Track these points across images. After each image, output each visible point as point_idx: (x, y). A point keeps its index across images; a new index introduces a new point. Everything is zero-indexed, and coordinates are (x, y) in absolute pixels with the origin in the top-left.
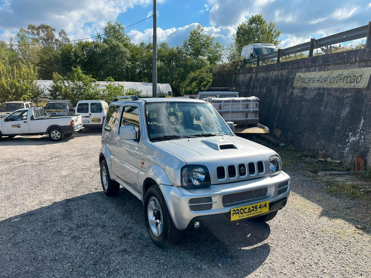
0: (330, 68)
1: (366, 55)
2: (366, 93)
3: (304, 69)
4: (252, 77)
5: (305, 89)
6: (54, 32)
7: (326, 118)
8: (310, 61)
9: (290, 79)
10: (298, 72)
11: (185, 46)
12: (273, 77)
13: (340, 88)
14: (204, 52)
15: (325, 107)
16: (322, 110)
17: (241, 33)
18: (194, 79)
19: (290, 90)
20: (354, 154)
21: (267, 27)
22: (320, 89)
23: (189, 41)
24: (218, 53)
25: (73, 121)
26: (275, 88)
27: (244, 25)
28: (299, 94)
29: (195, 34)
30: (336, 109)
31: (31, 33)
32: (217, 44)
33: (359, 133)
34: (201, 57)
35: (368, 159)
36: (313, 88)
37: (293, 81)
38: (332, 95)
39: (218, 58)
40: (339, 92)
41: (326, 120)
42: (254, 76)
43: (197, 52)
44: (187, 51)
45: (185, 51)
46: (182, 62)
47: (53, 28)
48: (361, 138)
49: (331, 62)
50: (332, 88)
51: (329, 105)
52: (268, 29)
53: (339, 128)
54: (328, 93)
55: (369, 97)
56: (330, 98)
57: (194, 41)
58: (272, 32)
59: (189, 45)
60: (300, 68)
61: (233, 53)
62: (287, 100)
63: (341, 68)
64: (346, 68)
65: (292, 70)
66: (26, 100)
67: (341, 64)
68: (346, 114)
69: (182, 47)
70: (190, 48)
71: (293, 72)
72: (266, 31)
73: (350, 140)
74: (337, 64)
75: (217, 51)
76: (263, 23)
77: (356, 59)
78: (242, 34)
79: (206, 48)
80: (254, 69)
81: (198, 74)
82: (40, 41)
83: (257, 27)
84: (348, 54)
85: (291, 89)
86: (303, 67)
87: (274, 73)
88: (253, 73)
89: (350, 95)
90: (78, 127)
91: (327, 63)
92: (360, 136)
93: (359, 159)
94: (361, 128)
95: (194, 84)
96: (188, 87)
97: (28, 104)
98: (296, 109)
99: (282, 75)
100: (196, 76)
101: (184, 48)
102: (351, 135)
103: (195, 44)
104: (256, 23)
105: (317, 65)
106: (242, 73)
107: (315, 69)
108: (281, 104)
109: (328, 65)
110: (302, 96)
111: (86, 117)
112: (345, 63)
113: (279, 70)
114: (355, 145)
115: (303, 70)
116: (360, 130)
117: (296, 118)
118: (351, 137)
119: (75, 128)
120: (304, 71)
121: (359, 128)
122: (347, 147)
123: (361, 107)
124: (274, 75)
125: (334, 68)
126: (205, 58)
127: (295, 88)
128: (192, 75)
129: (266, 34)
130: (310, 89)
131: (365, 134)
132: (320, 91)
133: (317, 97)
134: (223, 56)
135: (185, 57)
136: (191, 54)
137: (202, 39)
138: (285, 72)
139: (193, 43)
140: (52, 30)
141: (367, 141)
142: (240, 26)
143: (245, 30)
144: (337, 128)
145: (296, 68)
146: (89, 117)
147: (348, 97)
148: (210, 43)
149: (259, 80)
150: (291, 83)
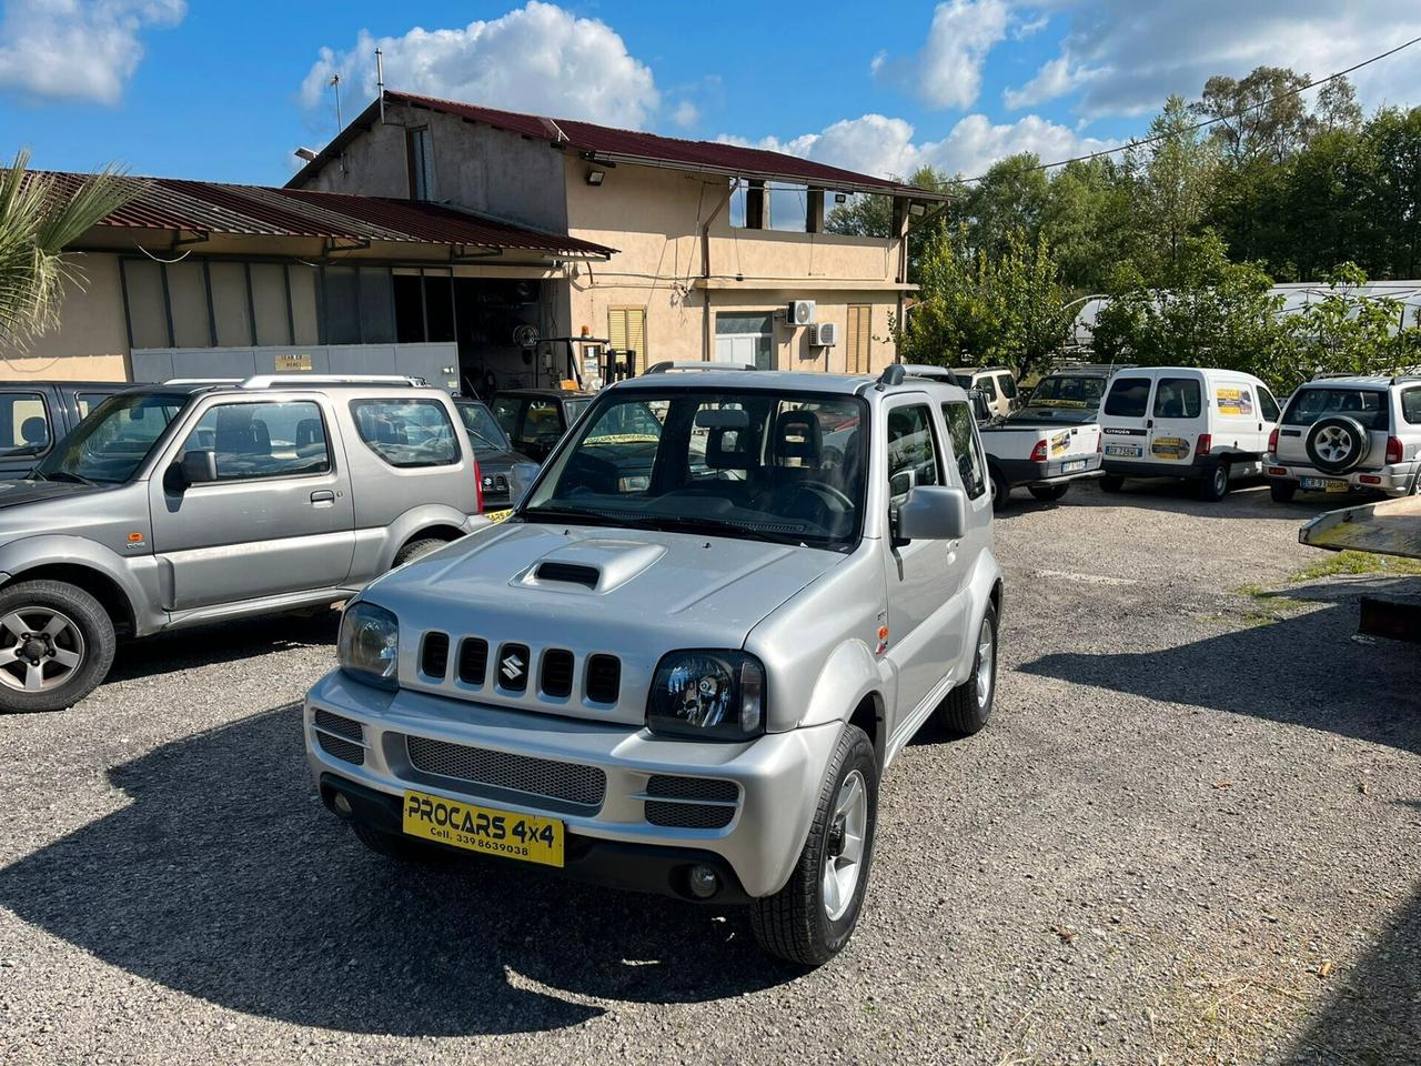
6: (1303, 94)
25: (1043, 443)
31: (1213, 111)
47: (1300, 74)
66: (999, 365)
82: (1244, 136)
90: (1065, 470)
97: (991, 378)
111: (1133, 432)
119: (1051, 473)
140: (1298, 82)
146: (1143, 433)
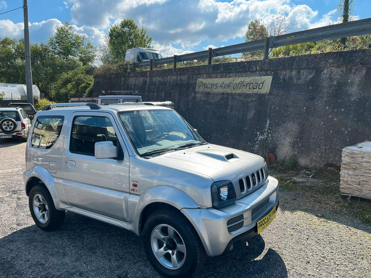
0: (231, 76)
1: (266, 66)
2: (268, 98)
3: (205, 75)
4: (146, 81)
5: (208, 93)
7: (233, 120)
8: (211, 68)
9: (191, 84)
10: (199, 78)
11: (51, 44)
12: (172, 81)
13: (244, 93)
14: (74, 52)
15: (231, 110)
16: (229, 113)
17: (114, 35)
18: (68, 81)
19: (193, 95)
20: (264, 151)
21: (139, 32)
22: (223, 94)
23: (56, 39)
24: (91, 54)
26: (175, 92)
27: (117, 28)
28: (202, 98)
29: (62, 31)
30: (242, 112)
32: (89, 44)
33: (266, 132)
34: (72, 56)
35: (277, 154)
36: (216, 93)
37: (194, 86)
38: (237, 100)
39: (91, 59)
40: (243, 97)
41: (233, 122)
42: (148, 80)
43: (67, 51)
44: (54, 49)
45: (51, 49)
46: (49, 62)
48: (269, 137)
49: (232, 70)
50: (236, 93)
51: (235, 109)
52: (140, 34)
53: (247, 128)
54: (232, 97)
55: (272, 101)
56: (234, 102)
57: (62, 38)
58: (145, 38)
59: (57, 43)
60: (200, 74)
61: (107, 55)
62: (190, 104)
63: (242, 76)
64: (248, 76)
65: (192, 76)
67: (242, 72)
68: (252, 116)
69: (47, 44)
70: (57, 47)
71: (193, 78)
72: (139, 36)
73: (258, 138)
74: (238, 72)
75: (90, 52)
76: (135, 27)
77: (256, 68)
78: (116, 37)
79: (77, 48)
80: (148, 73)
81: (71, 75)
83: (130, 31)
84: (249, 64)
85: (193, 93)
86: (203, 74)
87: (172, 78)
88: (147, 77)
89: (253, 99)
91: (228, 71)
92: (268, 135)
93: (269, 154)
94: (267, 128)
95: (69, 86)
96: (62, 89)
98: (201, 113)
99: (181, 80)
100: (69, 78)
101: (50, 46)
102: (259, 134)
103: (63, 43)
104: (129, 27)
105: (218, 72)
106: (133, 77)
107: (217, 76)
108: (183, 108)
109: (230, 73)
110: (206, 100)
112: (246, 72)
113: (177, 75)
114: (264, 143)
115: (203, 76)
116: (267, 129)
117: (202, 121)
118: (259, 136)
120: (206, 77)
121: (266, 128)
122: (257, 145)
123: (266, 110)
124: (172, 80)
125: (236, 75)
126: (77, 58)
127: (198, 93)
128: (65, 76)
129: (139, 39)
130: (214, 94)
131: (272, 133)
132: (224, 96)
133: (221, 101)
134: (96, 58)
135: (52, 55)
136: (59, 53)
137: (71, 38)
138: (184, 78)
139: (61, 41)
141: (274, 138)
142: (112, 29)
143: (118, 33)
144: (245, 128)
145: (197, 74)
147: (252, 101)
148: (81, 43)
149: (155, 84)
150: (193, 88)
